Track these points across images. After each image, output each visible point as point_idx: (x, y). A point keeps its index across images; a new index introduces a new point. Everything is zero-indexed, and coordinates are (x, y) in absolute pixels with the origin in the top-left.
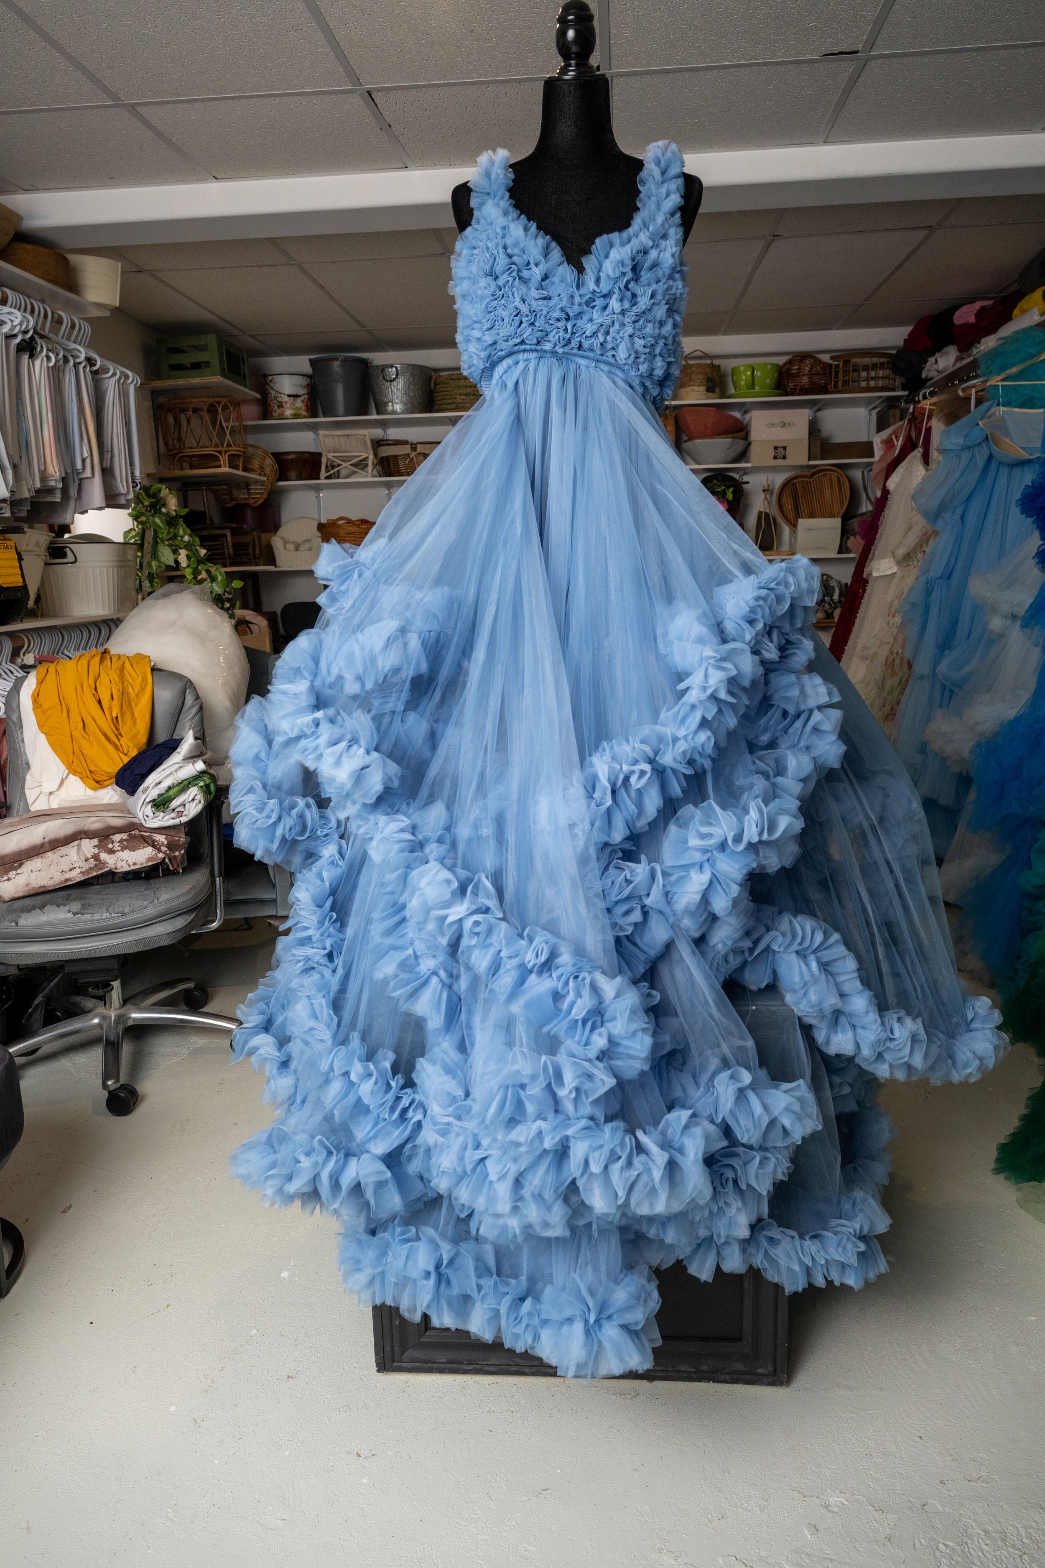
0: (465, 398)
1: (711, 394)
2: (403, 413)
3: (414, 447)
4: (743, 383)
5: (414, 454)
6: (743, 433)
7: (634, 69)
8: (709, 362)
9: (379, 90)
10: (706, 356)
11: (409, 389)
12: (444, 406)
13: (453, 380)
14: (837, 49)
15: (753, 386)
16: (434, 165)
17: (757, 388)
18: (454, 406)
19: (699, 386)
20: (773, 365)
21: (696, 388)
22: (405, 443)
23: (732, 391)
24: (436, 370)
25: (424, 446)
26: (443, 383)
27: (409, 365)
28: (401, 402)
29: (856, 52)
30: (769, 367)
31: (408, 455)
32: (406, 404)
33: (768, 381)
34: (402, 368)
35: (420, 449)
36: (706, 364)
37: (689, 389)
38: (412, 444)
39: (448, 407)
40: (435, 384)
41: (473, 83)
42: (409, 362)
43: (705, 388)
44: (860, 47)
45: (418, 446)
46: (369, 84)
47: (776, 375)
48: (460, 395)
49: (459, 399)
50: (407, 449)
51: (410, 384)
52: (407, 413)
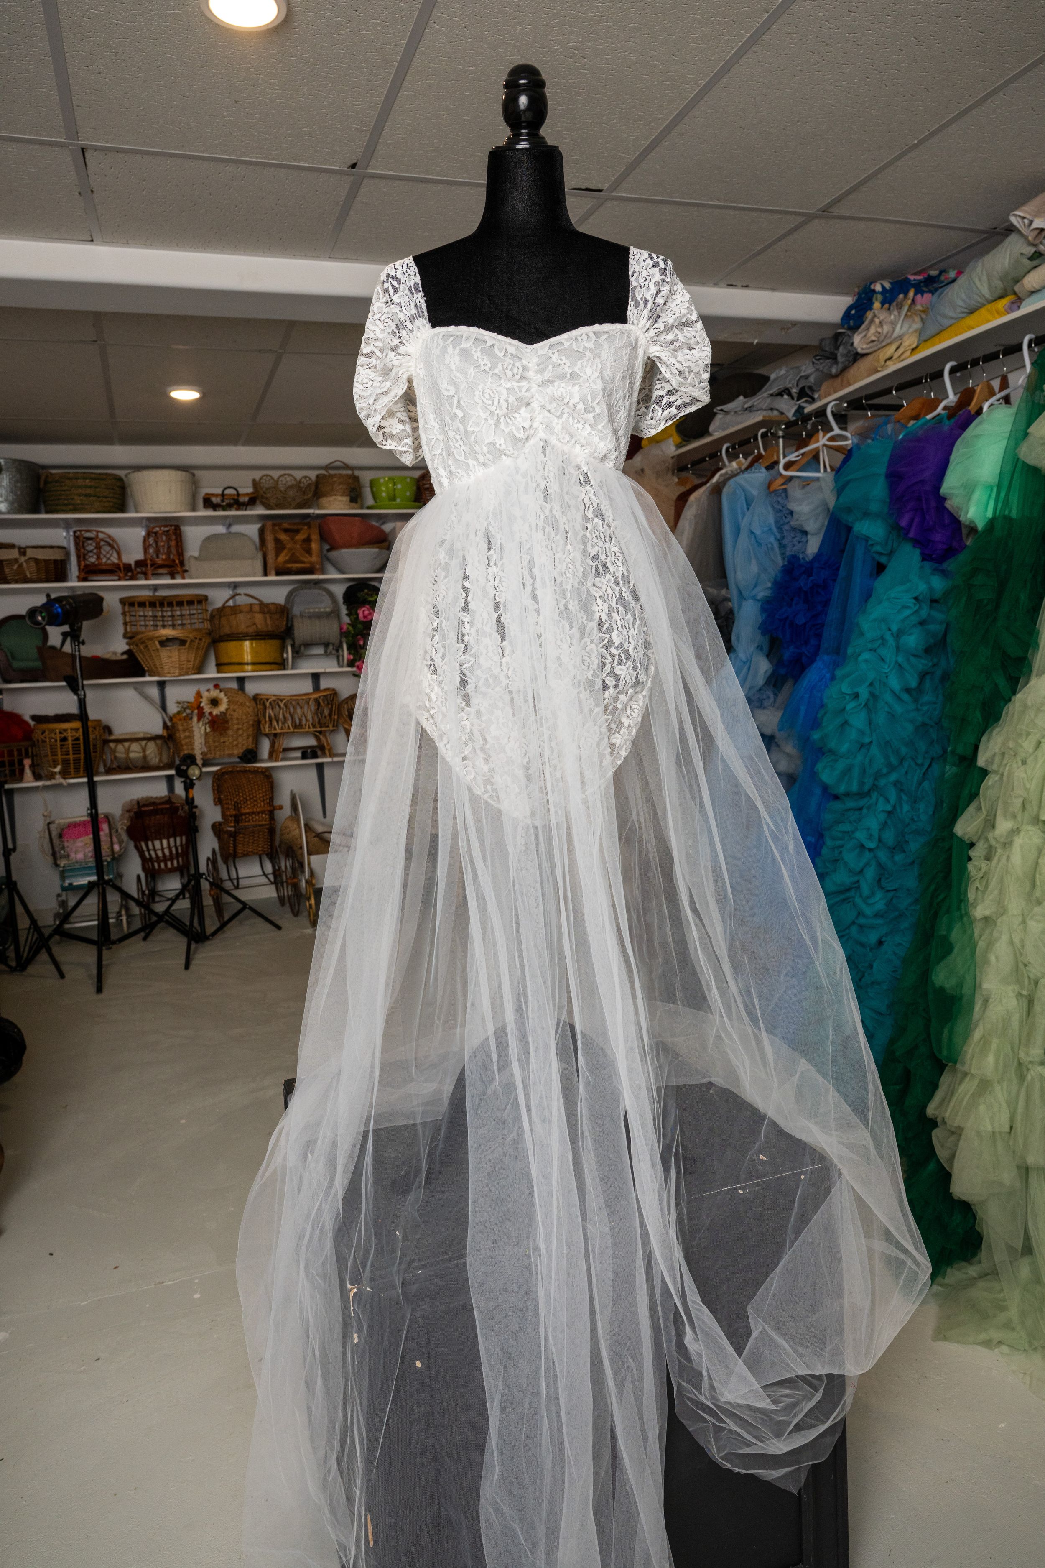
0: (85, 499)
1: (353, 504)
2: (9, 512)
3: (23, 551)
4: (384, 494)
5: (23, 559)
6: (385, 544)
7: (391, 173)
8: (349, 472)
9: (96, 149)
10: (347, 467)
11: (16, 487)
12: (59, 507)
13: (70, 479)
14: (584, 186)
15: (393, 498)
16: (126, 243)
17: (398, 500)
18: (71, 507)
19: (342, 496)
20: (412, 478)
21: (339, 498)
22: (11, 546)
23: (370, 501)
24: (44, 467)
25: (35, 550)
26: (56, 482)
27: (15, 461)
28: (6, 500)
29: (600, 191)
30: (408, 480)
31: (16, 560)
32: (11, 503)
33: (408, 494)
34: (6, 463)
35: (30, 553)
36: (347, 475)
37: (332, 498)
38: (20, 548)
39: (64, 508)
40: (46, 483)
41: (213, 160)
42: (14, 457)
43: (348, 498)
44: (606, 186)
45: (29, 551)
46: (88, 140)
47: (415, 488)
48: (80, 496)
49: (78, 500)
50: (14, 554)
51: (17, 481)
52: (14, 513)
